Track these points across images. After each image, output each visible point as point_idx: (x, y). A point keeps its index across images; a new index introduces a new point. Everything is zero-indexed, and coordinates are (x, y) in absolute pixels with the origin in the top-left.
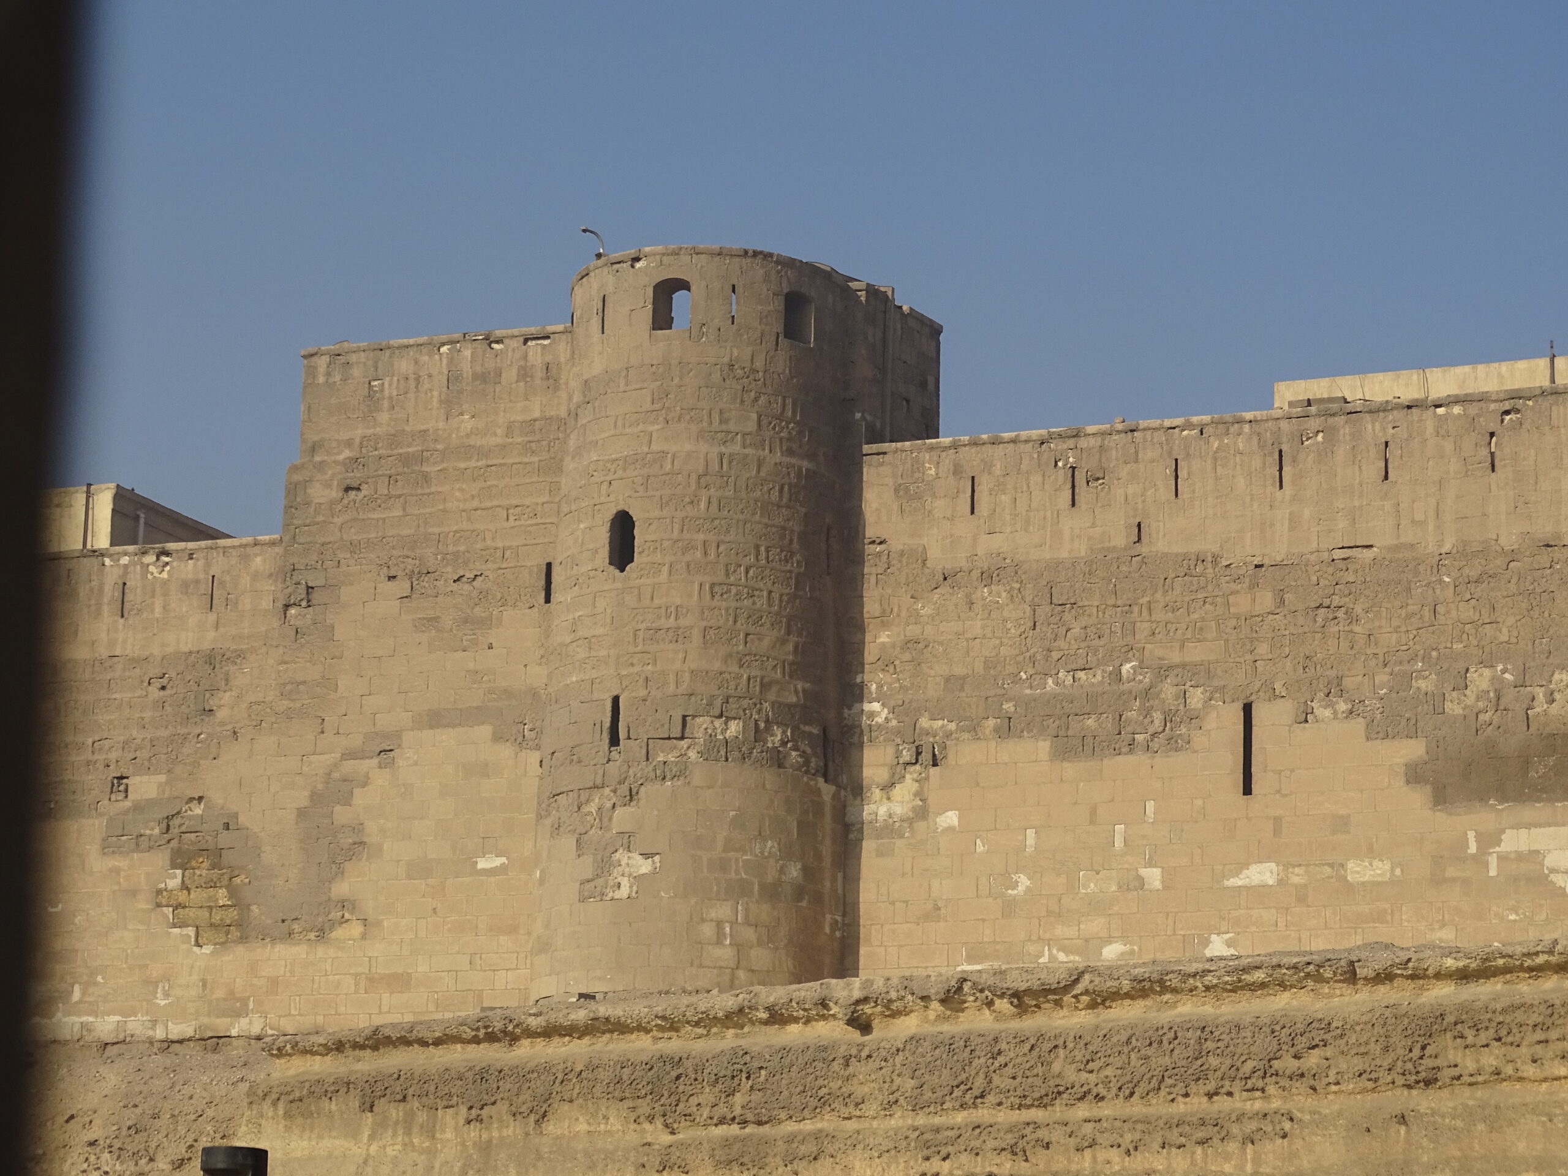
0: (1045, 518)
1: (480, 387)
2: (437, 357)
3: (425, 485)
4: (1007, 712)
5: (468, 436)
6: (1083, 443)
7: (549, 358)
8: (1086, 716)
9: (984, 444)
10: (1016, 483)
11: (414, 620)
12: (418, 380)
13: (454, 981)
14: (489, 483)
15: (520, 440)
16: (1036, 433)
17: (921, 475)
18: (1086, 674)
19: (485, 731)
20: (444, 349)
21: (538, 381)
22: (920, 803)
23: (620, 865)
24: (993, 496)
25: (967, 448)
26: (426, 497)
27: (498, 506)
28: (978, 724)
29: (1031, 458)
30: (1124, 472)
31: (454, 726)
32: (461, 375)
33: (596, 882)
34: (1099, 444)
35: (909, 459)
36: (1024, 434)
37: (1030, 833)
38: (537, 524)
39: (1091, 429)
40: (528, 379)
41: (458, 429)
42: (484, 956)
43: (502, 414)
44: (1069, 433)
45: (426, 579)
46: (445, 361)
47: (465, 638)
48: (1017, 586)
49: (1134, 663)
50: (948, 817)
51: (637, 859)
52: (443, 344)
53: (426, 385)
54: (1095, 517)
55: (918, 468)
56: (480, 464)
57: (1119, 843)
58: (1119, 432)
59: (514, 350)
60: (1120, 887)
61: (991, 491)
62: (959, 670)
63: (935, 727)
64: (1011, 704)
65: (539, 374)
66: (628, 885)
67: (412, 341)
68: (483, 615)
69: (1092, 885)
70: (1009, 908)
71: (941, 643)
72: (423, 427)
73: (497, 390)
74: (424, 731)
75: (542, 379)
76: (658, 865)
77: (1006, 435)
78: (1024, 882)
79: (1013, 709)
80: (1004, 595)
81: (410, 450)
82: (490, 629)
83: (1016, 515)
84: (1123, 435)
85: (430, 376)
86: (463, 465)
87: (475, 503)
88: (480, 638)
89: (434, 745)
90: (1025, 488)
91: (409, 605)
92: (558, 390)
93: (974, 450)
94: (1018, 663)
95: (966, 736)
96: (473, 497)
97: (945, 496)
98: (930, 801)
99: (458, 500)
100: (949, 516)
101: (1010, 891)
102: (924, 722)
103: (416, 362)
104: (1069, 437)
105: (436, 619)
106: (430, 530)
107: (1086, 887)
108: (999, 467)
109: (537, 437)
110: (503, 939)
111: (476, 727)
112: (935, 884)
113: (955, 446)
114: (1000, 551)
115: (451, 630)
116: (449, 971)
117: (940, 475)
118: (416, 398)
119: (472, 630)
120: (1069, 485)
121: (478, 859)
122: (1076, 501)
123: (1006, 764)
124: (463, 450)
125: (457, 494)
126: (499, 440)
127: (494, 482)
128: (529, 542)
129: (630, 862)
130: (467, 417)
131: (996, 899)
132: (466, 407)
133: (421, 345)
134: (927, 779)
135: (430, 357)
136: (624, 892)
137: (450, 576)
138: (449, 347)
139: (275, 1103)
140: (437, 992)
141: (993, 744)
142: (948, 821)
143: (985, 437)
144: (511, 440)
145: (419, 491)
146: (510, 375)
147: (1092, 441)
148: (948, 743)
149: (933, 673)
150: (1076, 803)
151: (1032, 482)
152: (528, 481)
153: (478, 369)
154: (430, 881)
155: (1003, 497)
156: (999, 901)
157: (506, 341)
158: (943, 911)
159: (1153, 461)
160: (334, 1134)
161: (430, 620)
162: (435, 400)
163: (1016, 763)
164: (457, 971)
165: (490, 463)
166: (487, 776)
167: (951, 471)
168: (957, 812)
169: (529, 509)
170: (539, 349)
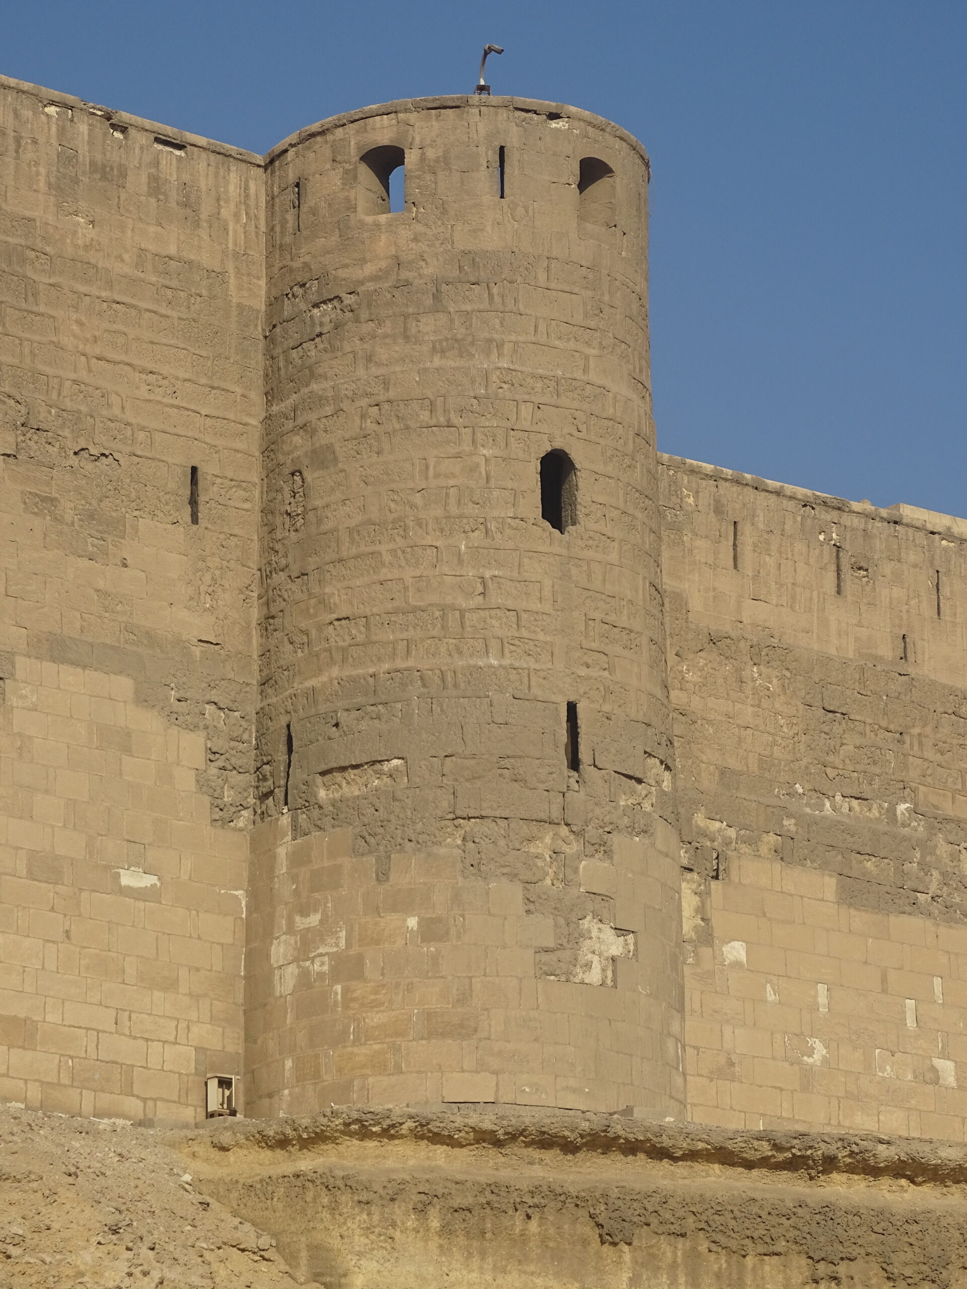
0: (811, 598)
1: (100, 184)
2: (43, 118)
3: (30, 298)
4: (789, 831)
5: (87, 248)
6: (846, 519)
7: (186, 177)
8: (867, 857)
9: (747, 485)
10: (781, 546)
11: (22, 493)
12: (18, 140)
13: (94, 1045)
14: (115, 327)
15: (153, 279)
16: (802, 492)
17: (679, 501)
18: (859, 805)
19: (124, 685)
20: (52, 110)
21: (173, 204)
22: (703, 924)
23: (591, 938)
24: (756, 554)
25: (728, 484)
26: (33, 316)
27: (128, 364)
28: (759, 838)
29: (795, 521)
30: (888, 568)
31: (84, 667)
32: (76, 157)
33: (558, 953)
34: (862, 526)
35: (665, 477)
36: (789, 488)
37: (822, 988)
38: (178, 407)
39: (856, 506)
40: (161, 197)
41: (75, 233)
42: (134, 1016)
43: (129, 233)
44: (835, 503)
45: (35, 437)
46: (54, 129)
47: (90, 540)
48: (788, 674)
49: (908, 805)
50: (734, 948)
51: (608, 934)
52: (52, 103)
53: (28, 155)
54: (860, 615)
55: (676, 492)
56: (104, 294)
57: (911, 1023)
58: (882, 519)
59: (142, 148)
60: (916, 1077)
61: (755, 546)
62: (733, 763)
63: (712, 829)
64: (793, 821)
65: (174, 196)
66: (599, 967)
67: (12, 82)
68: (114, 514)
69: (888, 1068)
70: (808, 1078)
71: (710, 722)
72: (28, 214)
73: (123, 196)
74: (44, 663)
75: (178, 204)
76: (632, 948)
77: (772, 484)
78: (820, 1051)
79: (793, 828)
80: (775, 681)
81: (10, 239)
82: (123, 538)
83: (782, 585)
84: (885, 524)
85: (35, 142)
86: (83, 289)
87: (98, 350)
88: (111, 547)
89: (59, 688)
90: (789, 556)
91: (14, 467)
92: (198, 226)
93: (735, 489)
94: (794, 772)
95: (744, 849)
96: (95, 340)
97: (707, 537)
98: (714, 922)
99: (75, 337)
100: (710, 561)
101: (805, 1058)
102: (700, 819)
103: (17, 115)
104: (834, 508)
105: (53, 501)
106: (41, 367)
107: (883, 1070)
108: (761, 519)
109: (174, 283)
110: (157, 994)
111: (112, 676)
112: (728, 1030)
113: (716, 478)
114: (767, 625)
115: (73, 523)
116: (87, 1029)
117: (700, 508)
118: (17, 166)
119: (101, 533)
120: (833, 567)
121: (121, 871)
122: (843, 588)
123: (791, 895)
124: (80, 264)
125: (75, 327)
126: (127, 270)
127: (122, 328)
128: (169, 430)
129: (601, 936)
130: (83, 220)
131: (792, 1064)
132: (83, 205)
133: (24, 92)
134: (708, 893)
135: (35, 113)
136: (594, 976)
137: (69, 444)
138: (58, 109)
139: (421, 1210)
140: (72, 1057)
141: (778, 866)
142: (735, 953)
143: (748, 476)
144: (142, 275)
145: (24, 305)
146: (138, 182)
147: (856, 522)
148: (729, 853)
149: (704, 758)
150: (866, 963)
151: (796, 549)
152: (164, 341)
153: (99, 157)
154: (60, 888)
155: (767, 558)
156: (796, 1067)
157: (132, 132)
158: (737, 1069)
159: (915, 566)
160: (532, 1268)
161: (44, 499)
162: (42, 179)
163: (802, 897)
164: (98, 1032)
165: (118, 298)
166: (127, 750)
167: (712, 507)
168: (744, 944)
169: (166, 382)
170: (174, 161)
